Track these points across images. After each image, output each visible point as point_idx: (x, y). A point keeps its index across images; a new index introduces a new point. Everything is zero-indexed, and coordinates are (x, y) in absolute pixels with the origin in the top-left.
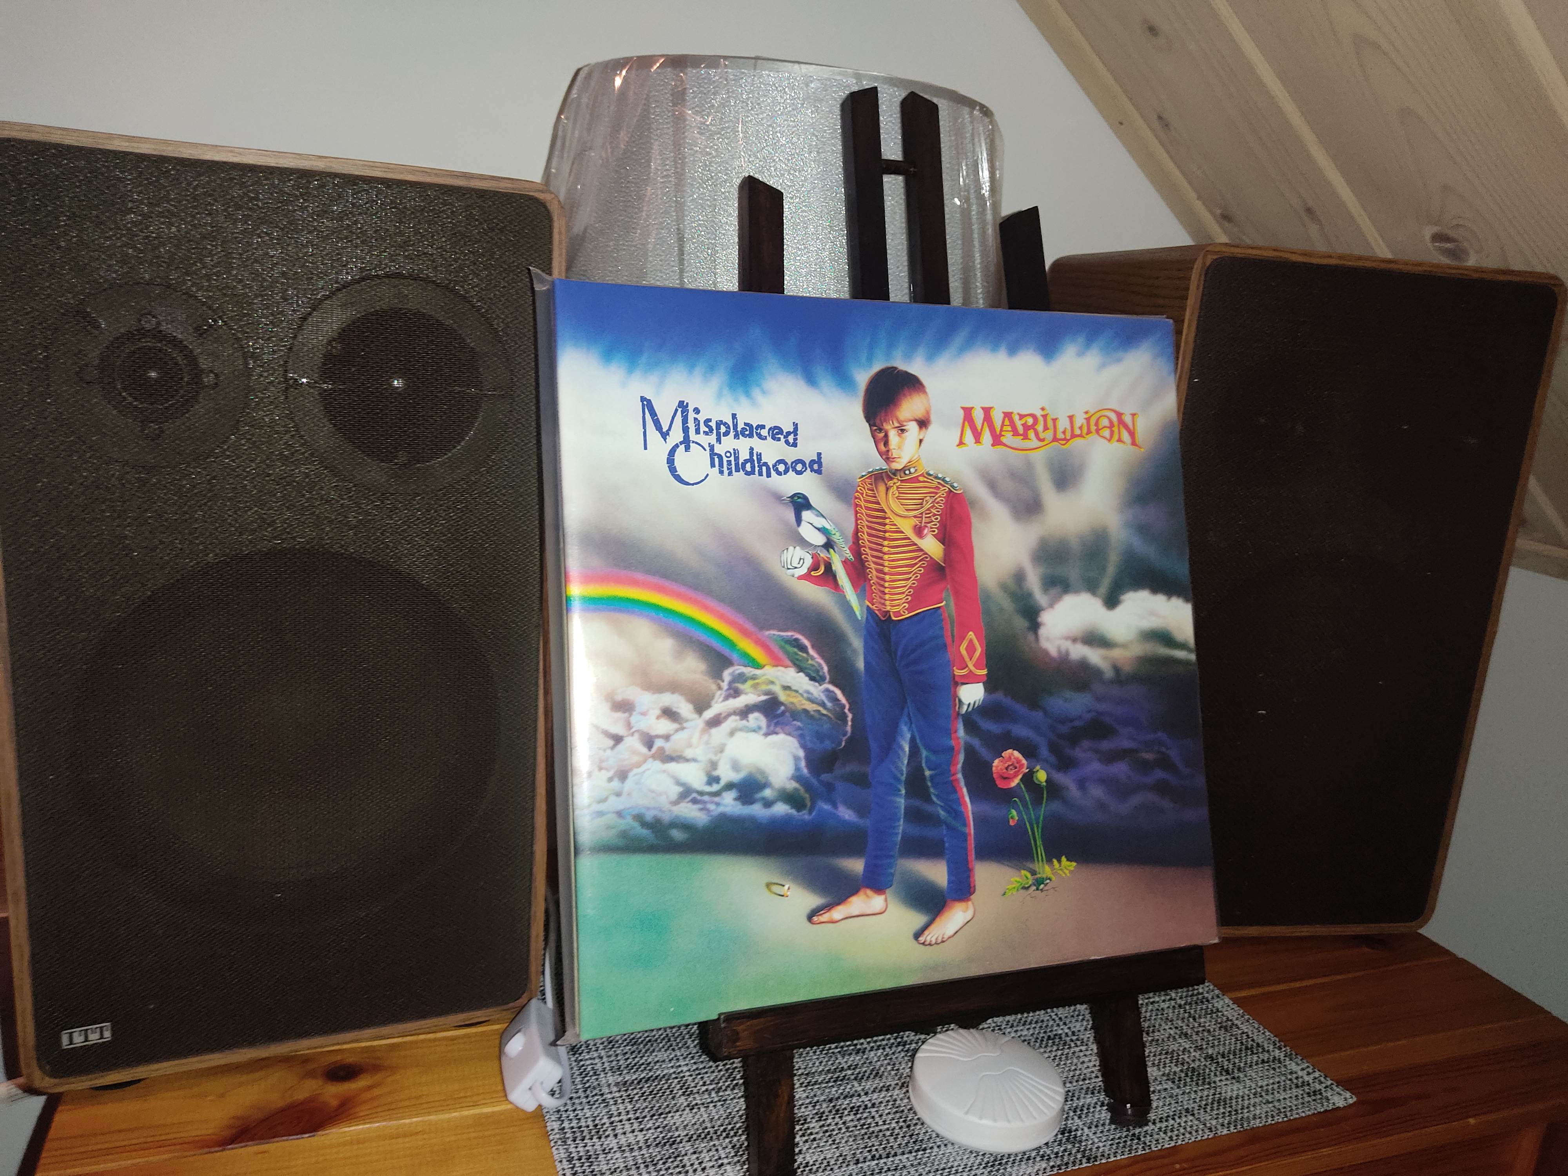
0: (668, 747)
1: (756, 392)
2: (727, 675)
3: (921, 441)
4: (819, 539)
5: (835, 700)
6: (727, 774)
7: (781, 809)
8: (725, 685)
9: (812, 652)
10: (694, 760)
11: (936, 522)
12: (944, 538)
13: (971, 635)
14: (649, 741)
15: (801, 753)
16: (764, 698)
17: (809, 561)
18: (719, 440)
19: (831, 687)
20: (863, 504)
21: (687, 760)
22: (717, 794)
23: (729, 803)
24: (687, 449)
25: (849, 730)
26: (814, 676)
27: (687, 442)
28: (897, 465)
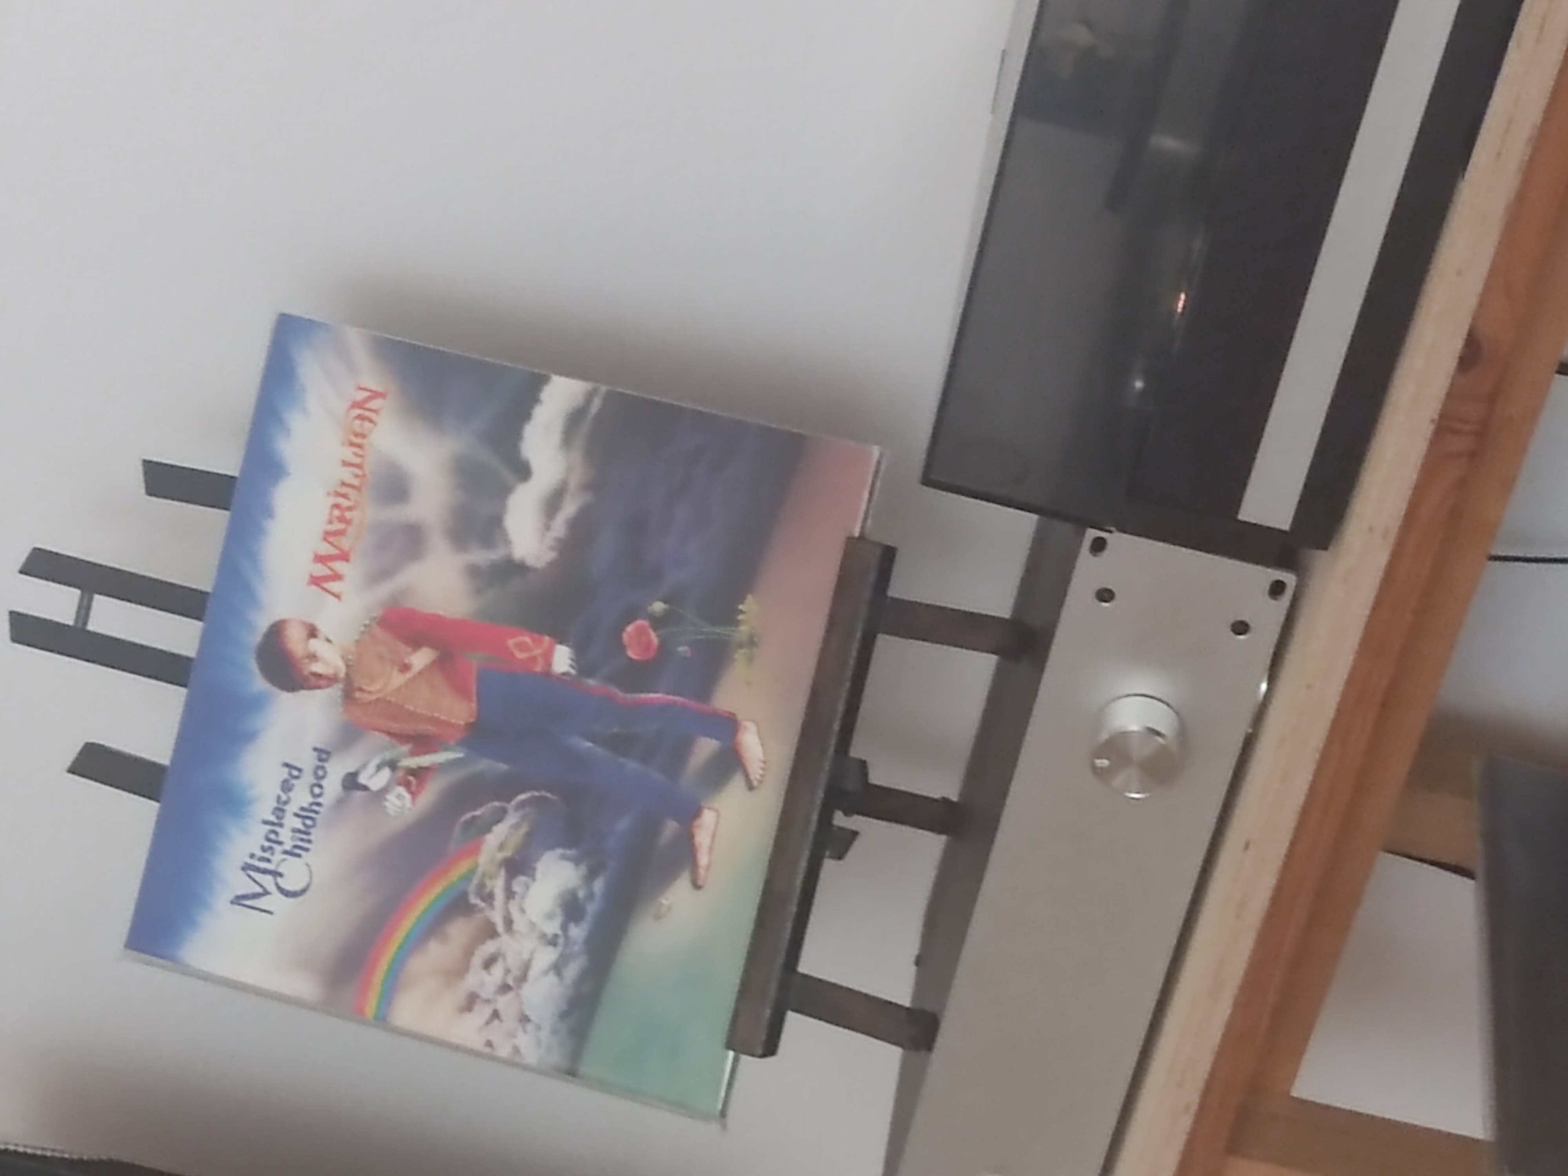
0: (515, 972)
1: (249, 794)
2: (474, 900)
3: (328, 641)
5: (522, 804)
6: (553, 926)
7: (599, 886)
8: (482, 904)
9: (478, 813)
10: (533, 953)
11: (402, 648)
12: (416, 644)
13: (511, 642)
14: (505, 988)
15: (559, 851)
16: (503, 873)
17: (401, 790)
18: (280, 843)
19: (514, 803)
20: (366, 719)
21: (531, 959)
22: (567, 940)
23: (578, 932)
24: (281, 875)
25: (555, 798)
26: (499, 817)
27: (276, 874)
28: (342, 672)
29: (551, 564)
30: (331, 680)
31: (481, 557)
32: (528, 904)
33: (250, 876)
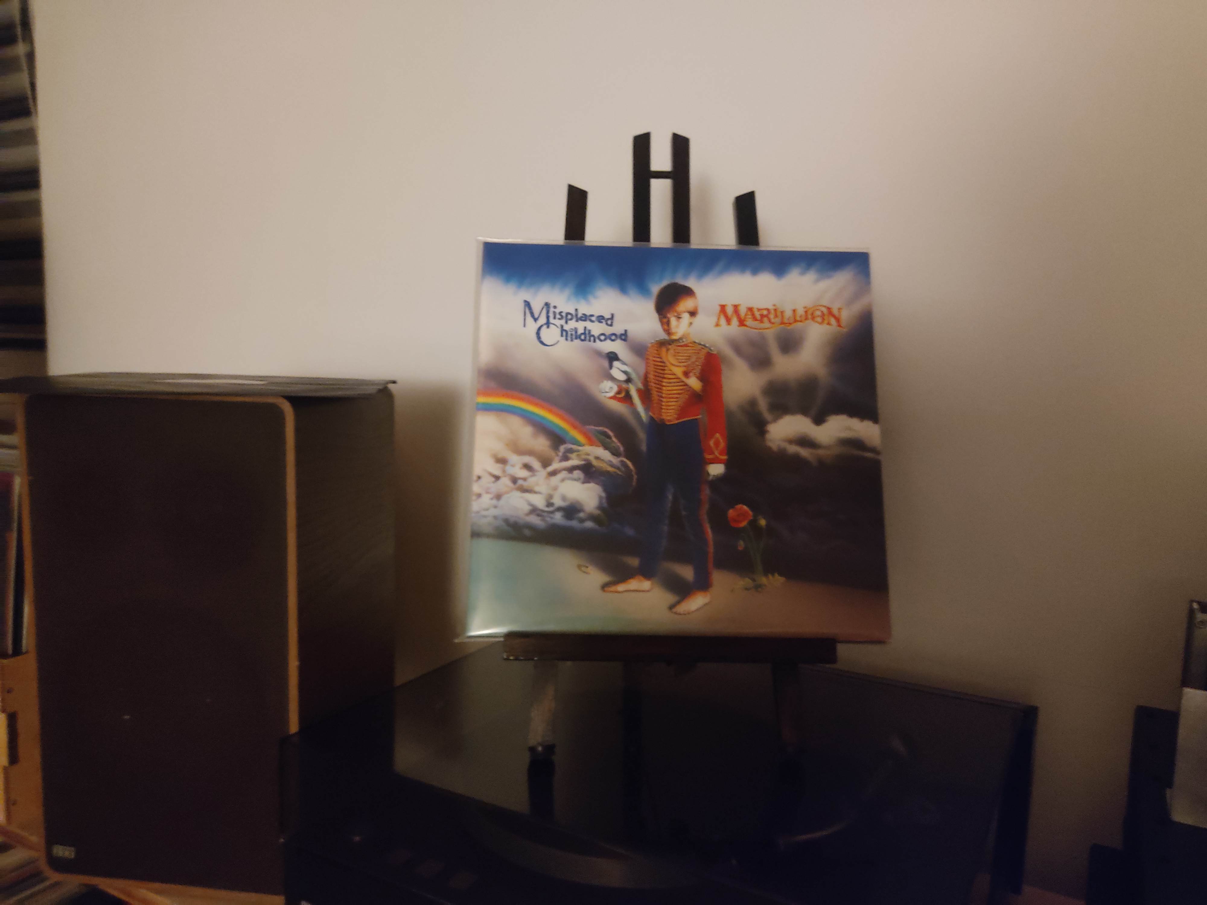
0: (525, 484)
1: (591, 298)
2: (562, 448)
3: (691, 324)
4: (622, 377)
5: (626, 466)
6: (558, 502)
7: (589, 524)
8: (560, 454)
9: (614, 439)
10: (539, 493)
11: (698, 370)
12: (702, 378)
13: (718, 435)
14: (514, 480)
15: (603, 495)
16: (583, 463)
17: (615, 389)
18: (566, 322)
19: (625, 460)
20: (651, 358)
21: (536, 493)
22: (552, 512)
23: (558, 518)
24: (548, 327)
25: (634, 484)
26: (615, 453)
27: (548, 324)
28: (675, 337)
29: (770, 448)
30: (668, 332)
31: (763, 405)
32: (569, 483)
33: (543, 309)
